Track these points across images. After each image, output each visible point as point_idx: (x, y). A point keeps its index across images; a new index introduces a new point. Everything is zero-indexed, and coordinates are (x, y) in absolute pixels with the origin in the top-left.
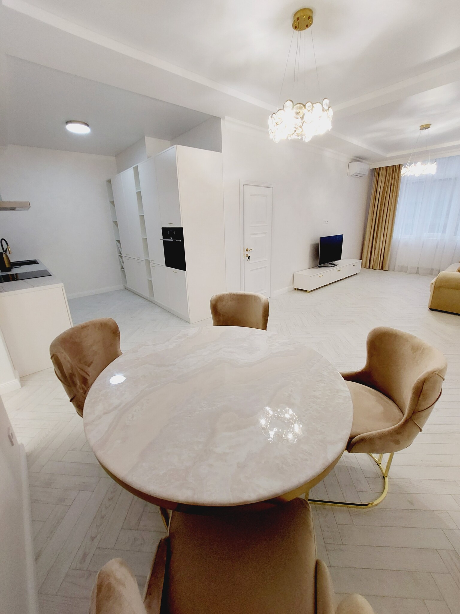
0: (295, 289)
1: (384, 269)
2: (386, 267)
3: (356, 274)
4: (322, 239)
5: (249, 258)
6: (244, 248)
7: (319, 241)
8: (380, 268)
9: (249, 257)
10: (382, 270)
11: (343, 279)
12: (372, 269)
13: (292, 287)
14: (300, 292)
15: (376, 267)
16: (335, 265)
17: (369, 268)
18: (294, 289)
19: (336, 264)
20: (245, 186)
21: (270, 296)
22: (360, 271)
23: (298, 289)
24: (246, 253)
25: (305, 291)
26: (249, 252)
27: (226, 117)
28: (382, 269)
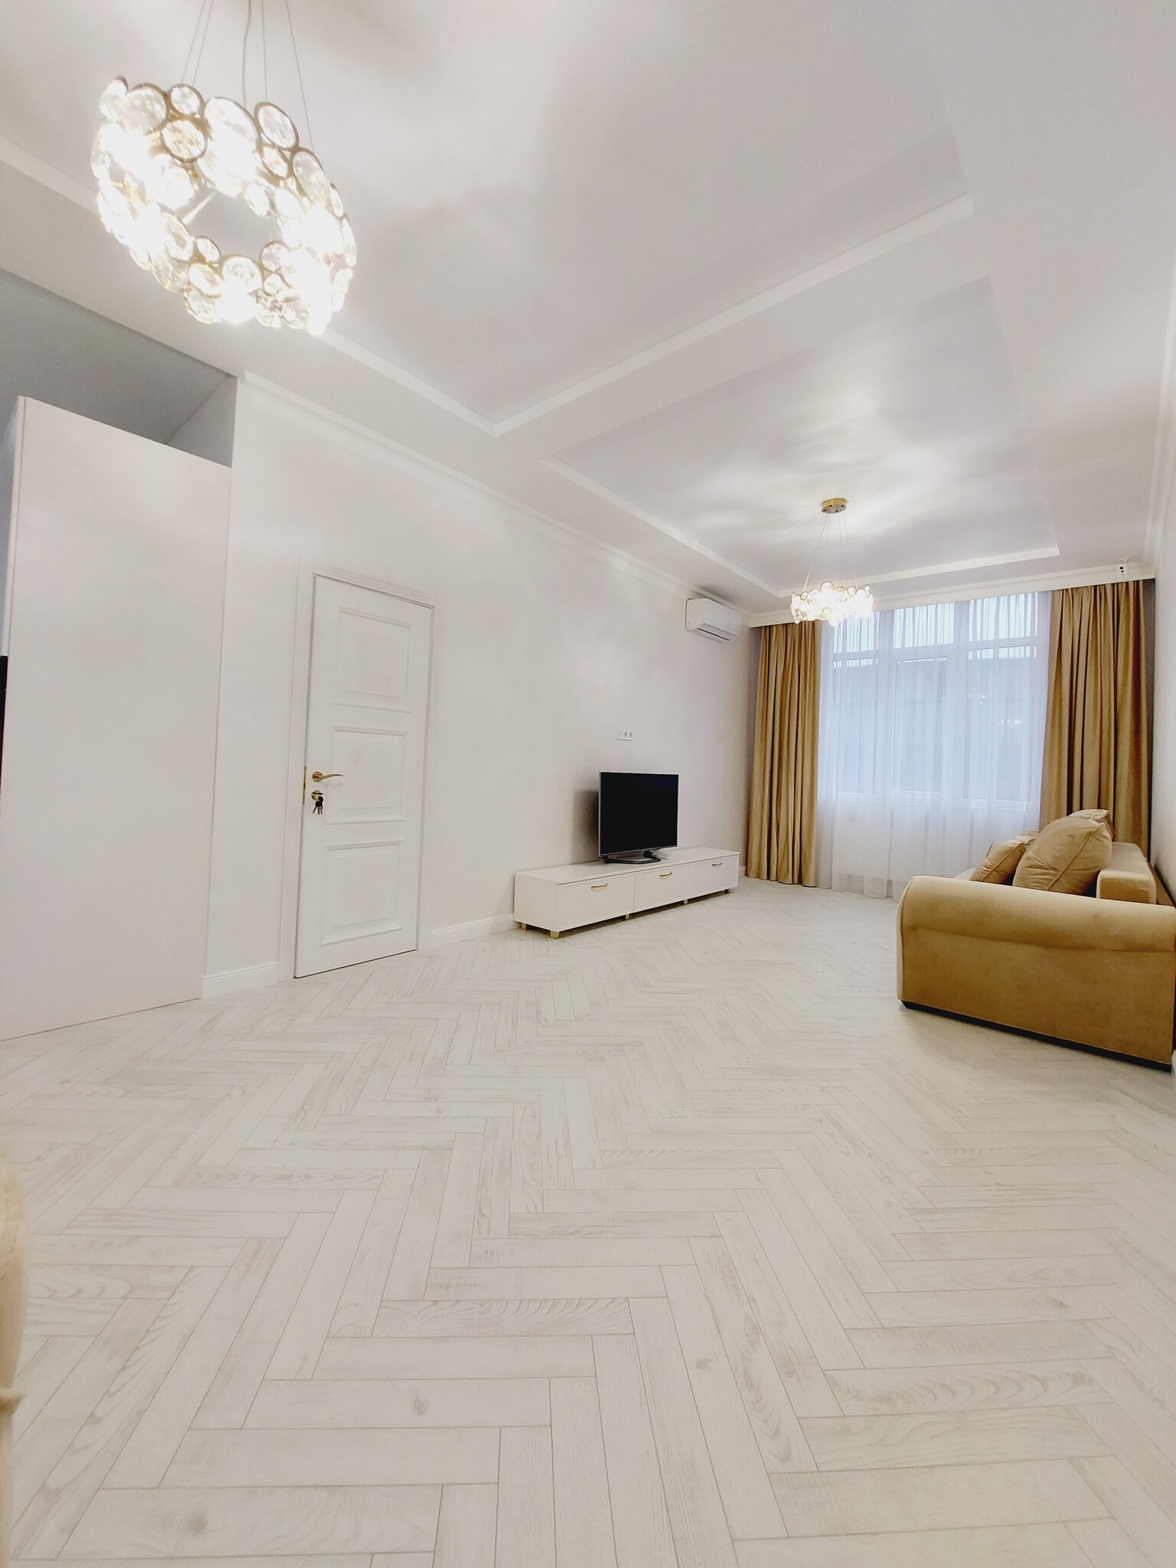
0: (521, 927)
1: (805, 881)
2: (810, 877)
3: (727, 892)
4: (606, 777)
5: (319, 804)
6: (305, 768)
7: (596, 785)
8: (796, 882)
9: (321, 799)
10: (800, 886)
11: (681, 903)
12: (777, 880)
13: (509, 919)
14: (530, 935)
15: (785, 878)
16: (656, 859)
17: (768, 878)
18: (517, 926)
19: (659, 856)
20: (319, 579)
21: (417, 945)
22: (736, 885)
23: (530, 928)
24: (313, 786)
25: (546, 932)
26: (327, 786)
27: (249, 376)
28: (800, 882)
